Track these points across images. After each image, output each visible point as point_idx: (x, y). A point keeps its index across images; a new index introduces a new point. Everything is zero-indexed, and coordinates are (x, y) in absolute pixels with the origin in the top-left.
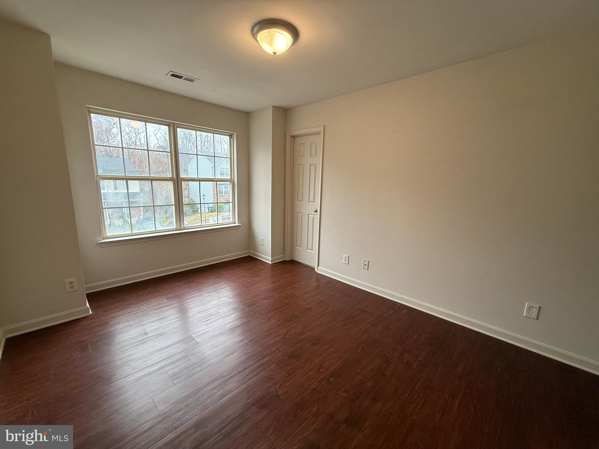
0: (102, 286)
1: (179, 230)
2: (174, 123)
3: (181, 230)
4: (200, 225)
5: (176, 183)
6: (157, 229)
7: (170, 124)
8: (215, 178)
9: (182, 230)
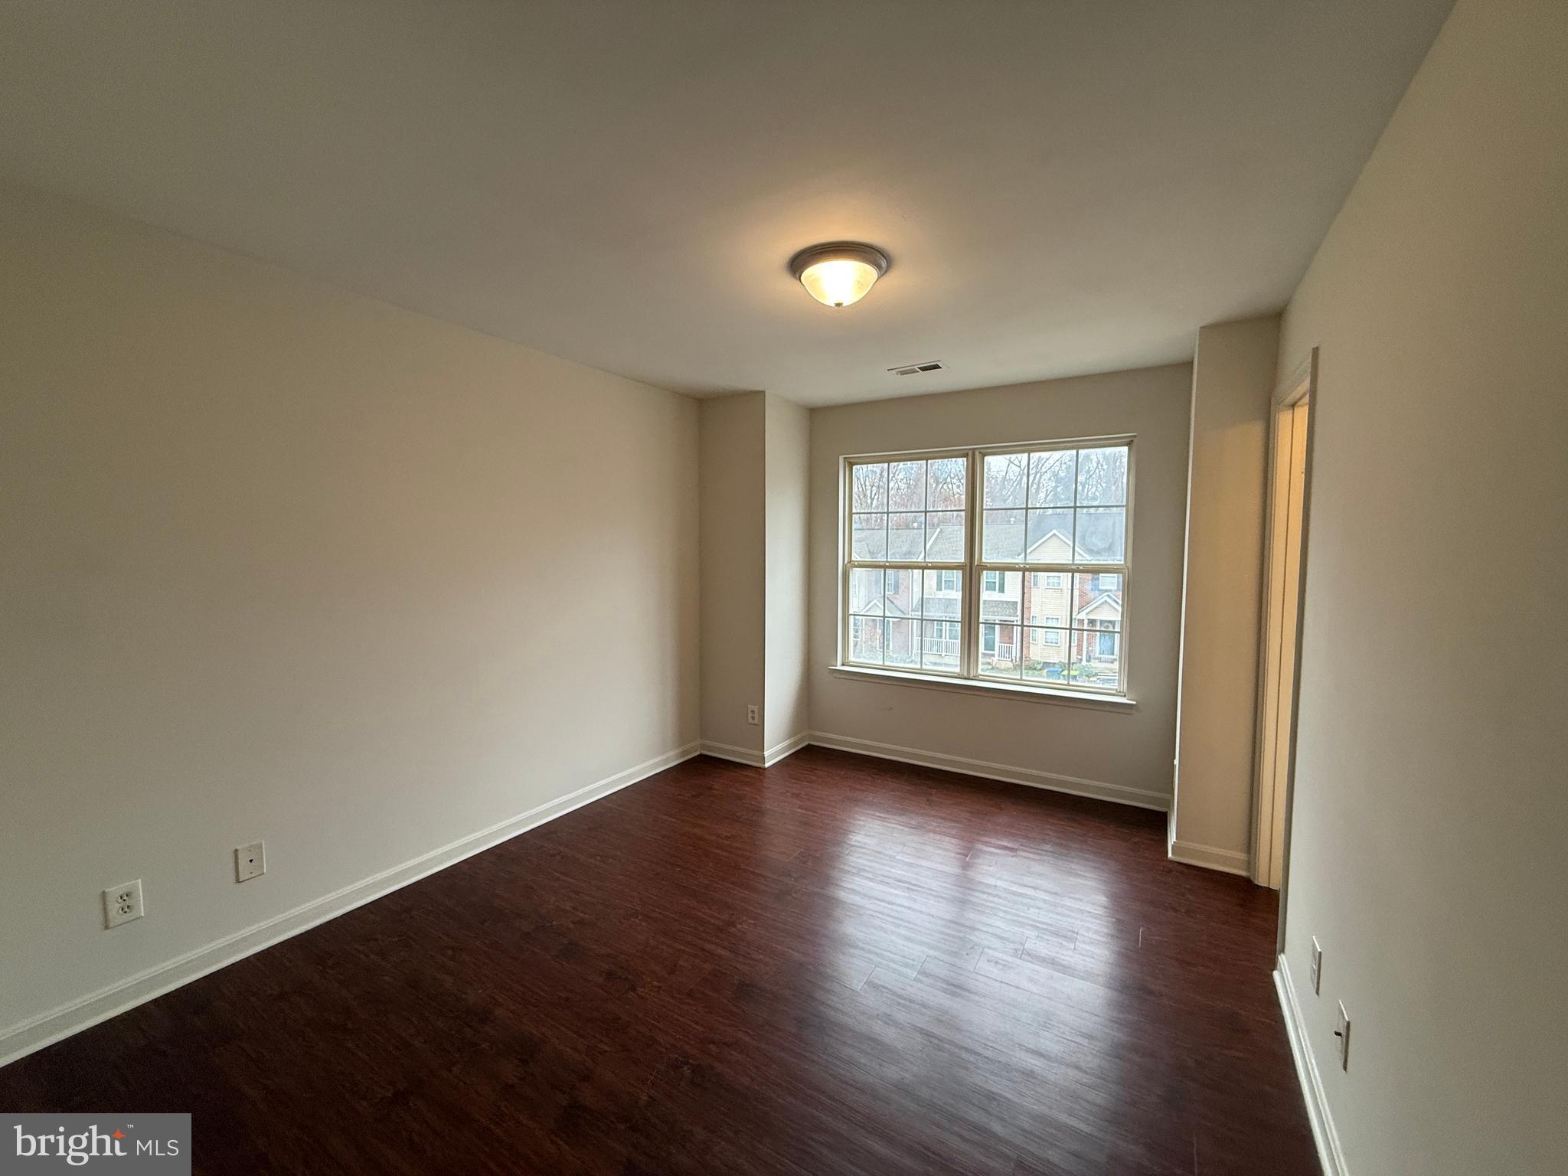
0: (831, 741)
1: (965, 679)
2: (973, 449)
3: (969, 679)
4: (1019, 677)
5: (968, 574)
6: (924, 667)
7: (965, 452)
8: (1073, 564)
9: (972, 679)
